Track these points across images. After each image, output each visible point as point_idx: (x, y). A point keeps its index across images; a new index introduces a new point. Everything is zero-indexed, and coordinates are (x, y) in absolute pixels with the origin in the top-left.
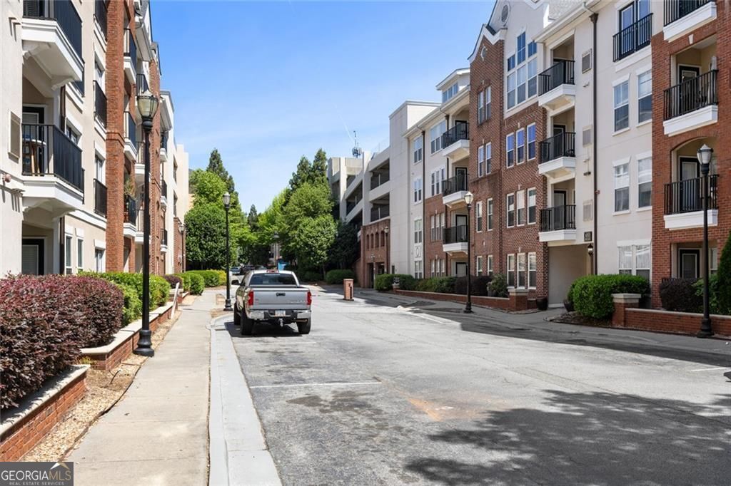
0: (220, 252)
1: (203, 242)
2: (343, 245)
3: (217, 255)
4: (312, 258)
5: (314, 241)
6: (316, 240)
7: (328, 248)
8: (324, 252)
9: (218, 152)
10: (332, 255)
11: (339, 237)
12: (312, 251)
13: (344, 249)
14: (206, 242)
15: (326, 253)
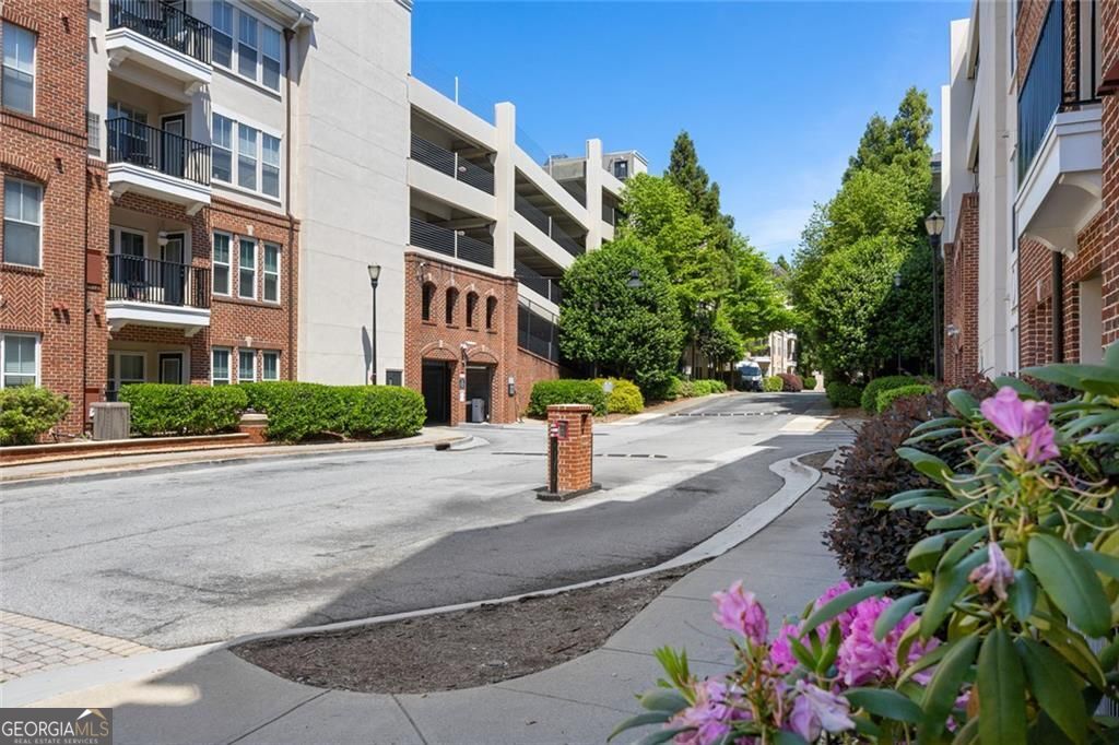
0: (629, 339)
1: (597, 319)
2: (911, 309)
3: (624, 347)
4: (827, 347)
5: (834, 303)
6: (840, 300)
7: (871, 319)
8: (859, 331)
9: (690, 139)
10: (882, 337)
11: (901, 287)
12: (829, 328)
13: (914, 319)
14: (603, 318)
15: (867, 331)
